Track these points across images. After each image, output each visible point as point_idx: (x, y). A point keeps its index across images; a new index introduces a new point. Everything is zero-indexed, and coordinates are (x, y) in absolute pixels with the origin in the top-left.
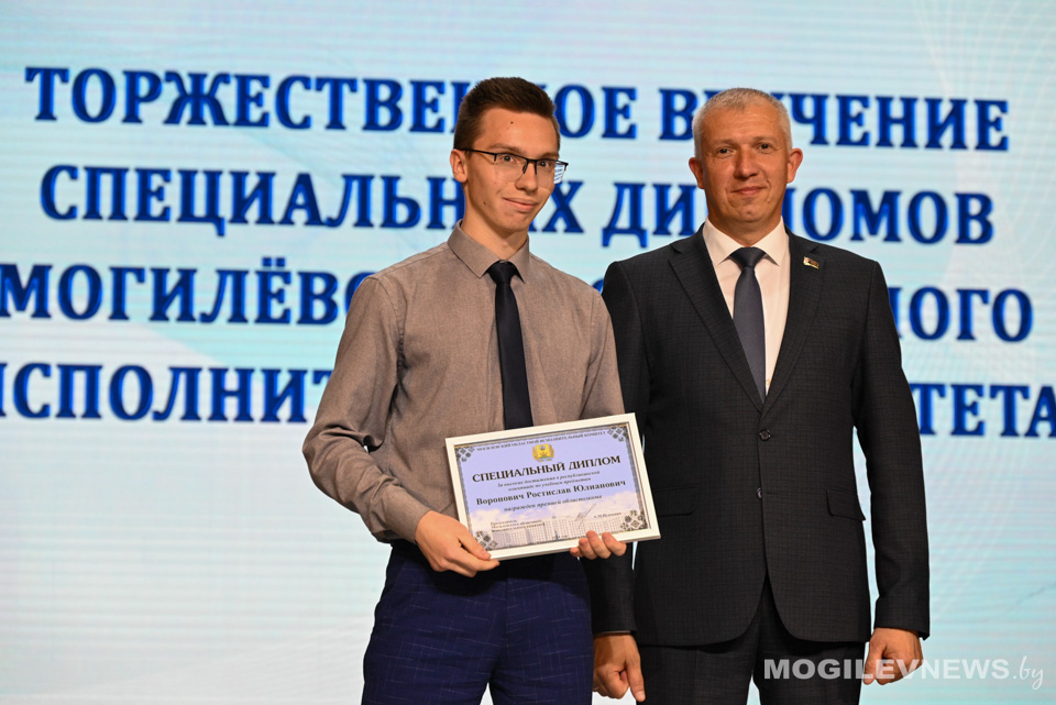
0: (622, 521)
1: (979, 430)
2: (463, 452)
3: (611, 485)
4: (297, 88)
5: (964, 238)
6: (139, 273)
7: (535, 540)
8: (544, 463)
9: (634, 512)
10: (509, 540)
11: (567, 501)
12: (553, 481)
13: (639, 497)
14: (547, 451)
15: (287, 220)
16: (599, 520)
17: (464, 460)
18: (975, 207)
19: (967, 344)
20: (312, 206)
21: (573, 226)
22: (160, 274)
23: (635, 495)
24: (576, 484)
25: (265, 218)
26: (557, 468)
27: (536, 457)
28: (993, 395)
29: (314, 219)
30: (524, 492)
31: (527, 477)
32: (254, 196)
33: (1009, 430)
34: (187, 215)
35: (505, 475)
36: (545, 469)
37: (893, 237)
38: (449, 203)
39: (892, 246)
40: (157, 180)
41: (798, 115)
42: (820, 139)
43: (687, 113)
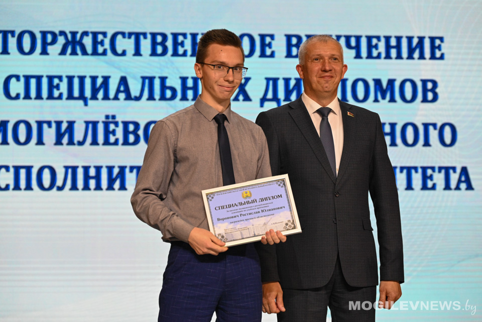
0: (284, 225)
1: (434, 187)
2: (210, 196)
3: (279, 208)
4: (119, 37)
5: (425, 100)
6: (49, 124)
7: (245, 237)
8: (247, 200)
9: (289, 221)
10: (233, 237)
11: (258, 217)
12: (252, 208)
13: (291, 213)
14: (248, 194)
15: (116, 98)
16: (274, 225)
17: (211, 200)
18: (430, 85)
19: (427, 148)
20: (127, 91)
21: (247, 98)
22: (59, 124)
23: (289, 212)
24: (262, 209)
25: (106, 97)
26: (253, 202)
27: (243, 197)
28: (440, 171)
29: (128, 97)
30: (239, 214)
31: (239, 207)
32: (100, 87)
33: (447, 187)
34: (70, 97)
35: (230, 206)
36: (248, 202)
37: (392, 100)
38: (190, 88)
39: (392, 104)
40: (56, 81)
41: (349, 46)
42: (358, 56)
43: (298, 45)
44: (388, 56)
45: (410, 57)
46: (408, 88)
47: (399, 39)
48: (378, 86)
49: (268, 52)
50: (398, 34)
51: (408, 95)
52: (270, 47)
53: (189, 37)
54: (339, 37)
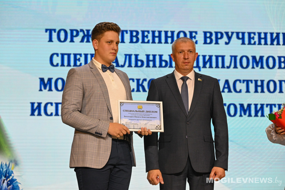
5: (280, 67)
18: (282, 60)
19: (281, 94)
20: (117, 62)
29: (118, 66)
37: (262, 67)
38: (151, 61)
39: (262, 70)
40: (78, 57)
41: (238, 37)
42: (243, 43)
43: (210, 37)
44: (260, 43)
46: (271, 61)
47: (266, 34)
48: (254, 60)
50: (265, 31)
52: (195, 38)
53: (151, 33)
54: (232, 33)
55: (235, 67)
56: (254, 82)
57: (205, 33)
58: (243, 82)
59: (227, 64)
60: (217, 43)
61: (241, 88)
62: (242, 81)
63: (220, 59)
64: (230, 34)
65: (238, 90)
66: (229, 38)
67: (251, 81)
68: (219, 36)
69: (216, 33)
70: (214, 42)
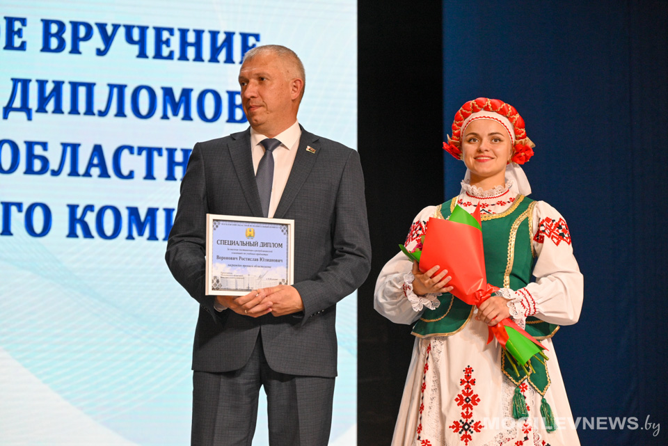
5: (231, 119)
37: (187, 117)
39: (187, 123)
41: (129, 39)
42: (142, 54)
43: (59, 35)
44: (183, 57)
45: (214, 59)
46: (209, 101)
47: (199, 34)
48: (167, 97)
49: (17, 42)
50: (199, 28)
51: (209, 112)
52: (20, 36)
54: (116, 27)
55: (121, 113)
56: (165, 153)
57: (47, 23)
58: (140, 153)
59: (99, 104)
60: (75, 50)
61: (132, 169)
62: (136, 151)
63: (82, 91)
64: (109, 30)
65: (125, 172)
66: (108, 40)
67: (159, 151)
68: (81, 32)
69: (75, 25)
70: (68, 46)
